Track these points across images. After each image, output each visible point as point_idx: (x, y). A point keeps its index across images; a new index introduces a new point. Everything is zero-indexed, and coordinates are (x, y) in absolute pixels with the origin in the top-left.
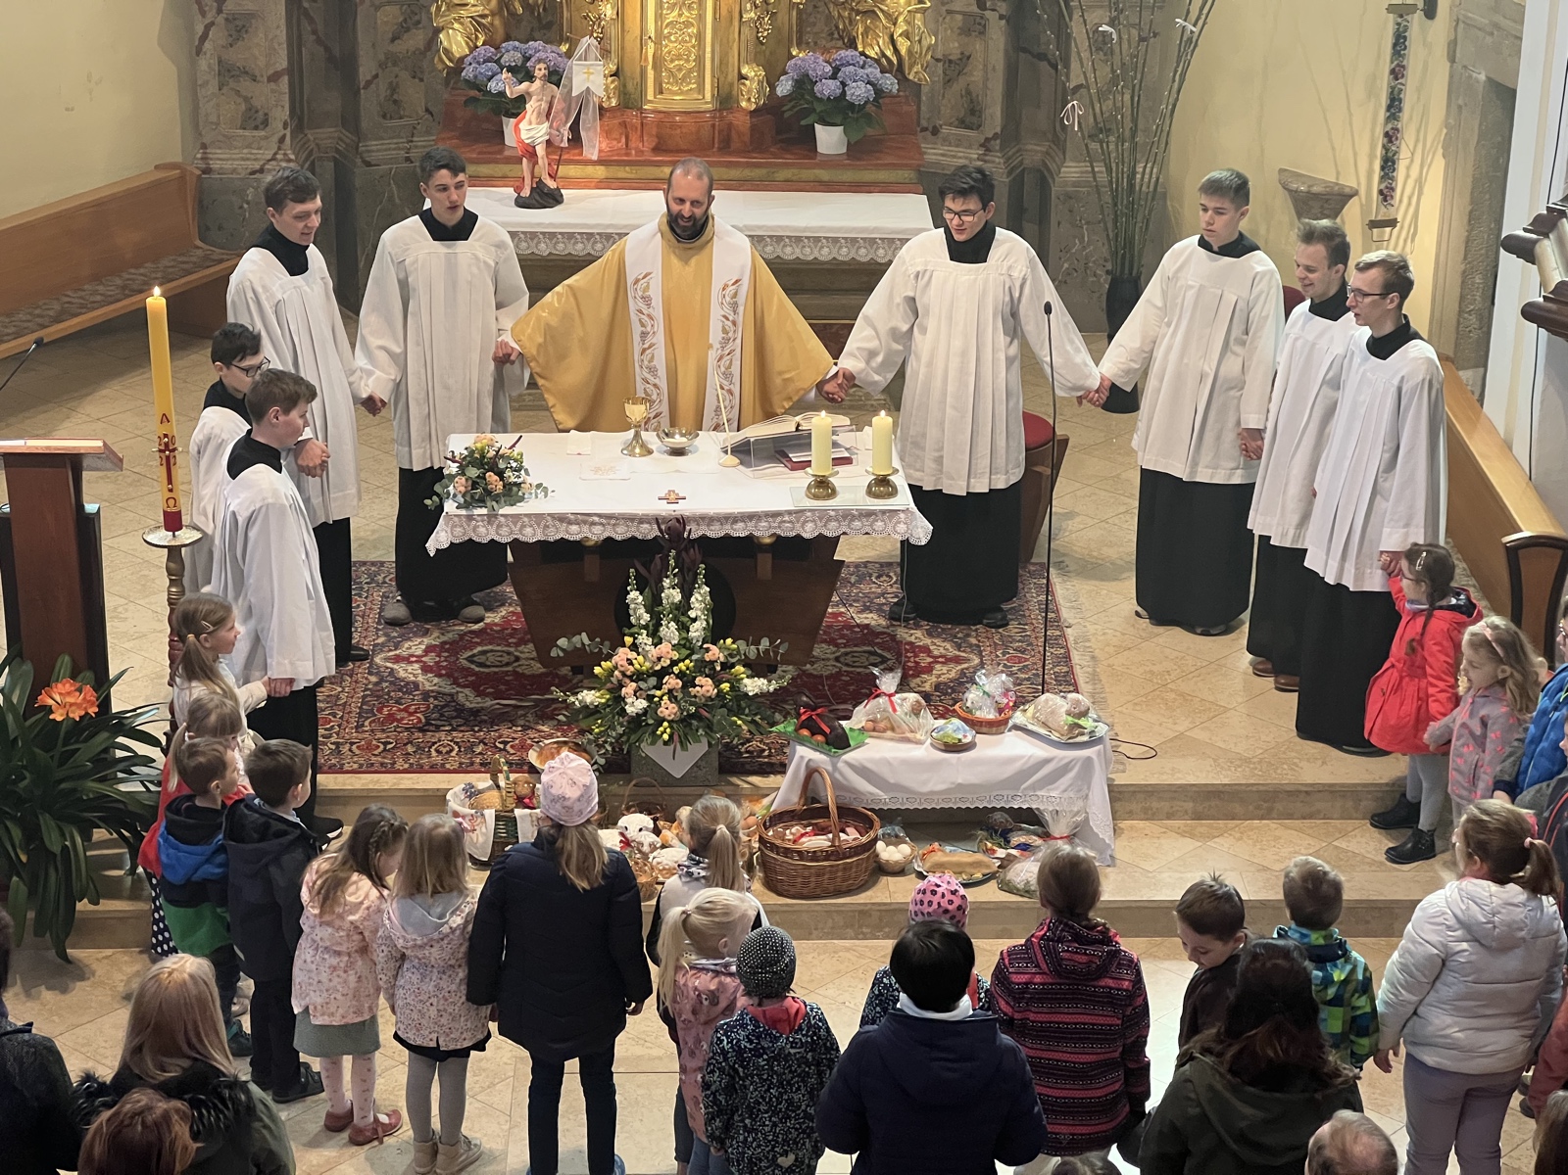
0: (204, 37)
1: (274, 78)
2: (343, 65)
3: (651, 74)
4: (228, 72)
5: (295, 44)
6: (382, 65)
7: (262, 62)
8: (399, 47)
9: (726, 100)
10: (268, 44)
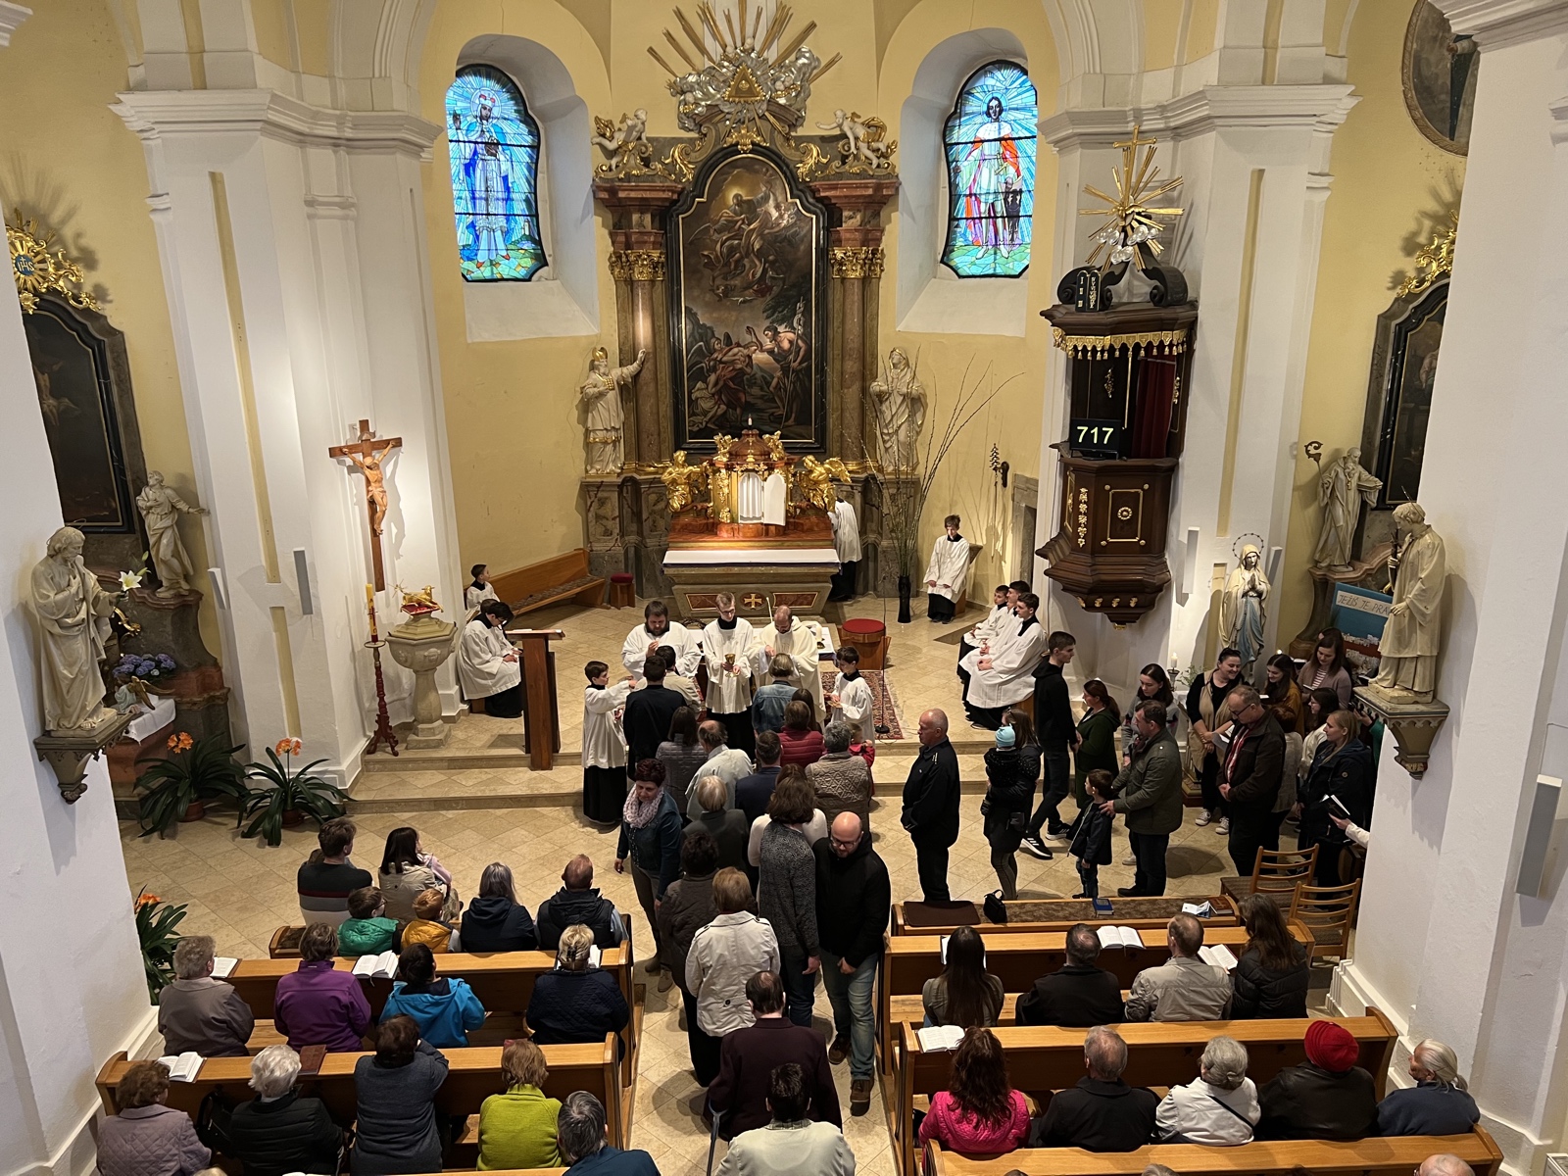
0: (591, 506)
1: (614, 519)
2: (637, 515)
4: (598, 517)
5: (621, 508)
6: (650, 514)
7: (610, 514)
8: (657, 508)
10: (612, 507)
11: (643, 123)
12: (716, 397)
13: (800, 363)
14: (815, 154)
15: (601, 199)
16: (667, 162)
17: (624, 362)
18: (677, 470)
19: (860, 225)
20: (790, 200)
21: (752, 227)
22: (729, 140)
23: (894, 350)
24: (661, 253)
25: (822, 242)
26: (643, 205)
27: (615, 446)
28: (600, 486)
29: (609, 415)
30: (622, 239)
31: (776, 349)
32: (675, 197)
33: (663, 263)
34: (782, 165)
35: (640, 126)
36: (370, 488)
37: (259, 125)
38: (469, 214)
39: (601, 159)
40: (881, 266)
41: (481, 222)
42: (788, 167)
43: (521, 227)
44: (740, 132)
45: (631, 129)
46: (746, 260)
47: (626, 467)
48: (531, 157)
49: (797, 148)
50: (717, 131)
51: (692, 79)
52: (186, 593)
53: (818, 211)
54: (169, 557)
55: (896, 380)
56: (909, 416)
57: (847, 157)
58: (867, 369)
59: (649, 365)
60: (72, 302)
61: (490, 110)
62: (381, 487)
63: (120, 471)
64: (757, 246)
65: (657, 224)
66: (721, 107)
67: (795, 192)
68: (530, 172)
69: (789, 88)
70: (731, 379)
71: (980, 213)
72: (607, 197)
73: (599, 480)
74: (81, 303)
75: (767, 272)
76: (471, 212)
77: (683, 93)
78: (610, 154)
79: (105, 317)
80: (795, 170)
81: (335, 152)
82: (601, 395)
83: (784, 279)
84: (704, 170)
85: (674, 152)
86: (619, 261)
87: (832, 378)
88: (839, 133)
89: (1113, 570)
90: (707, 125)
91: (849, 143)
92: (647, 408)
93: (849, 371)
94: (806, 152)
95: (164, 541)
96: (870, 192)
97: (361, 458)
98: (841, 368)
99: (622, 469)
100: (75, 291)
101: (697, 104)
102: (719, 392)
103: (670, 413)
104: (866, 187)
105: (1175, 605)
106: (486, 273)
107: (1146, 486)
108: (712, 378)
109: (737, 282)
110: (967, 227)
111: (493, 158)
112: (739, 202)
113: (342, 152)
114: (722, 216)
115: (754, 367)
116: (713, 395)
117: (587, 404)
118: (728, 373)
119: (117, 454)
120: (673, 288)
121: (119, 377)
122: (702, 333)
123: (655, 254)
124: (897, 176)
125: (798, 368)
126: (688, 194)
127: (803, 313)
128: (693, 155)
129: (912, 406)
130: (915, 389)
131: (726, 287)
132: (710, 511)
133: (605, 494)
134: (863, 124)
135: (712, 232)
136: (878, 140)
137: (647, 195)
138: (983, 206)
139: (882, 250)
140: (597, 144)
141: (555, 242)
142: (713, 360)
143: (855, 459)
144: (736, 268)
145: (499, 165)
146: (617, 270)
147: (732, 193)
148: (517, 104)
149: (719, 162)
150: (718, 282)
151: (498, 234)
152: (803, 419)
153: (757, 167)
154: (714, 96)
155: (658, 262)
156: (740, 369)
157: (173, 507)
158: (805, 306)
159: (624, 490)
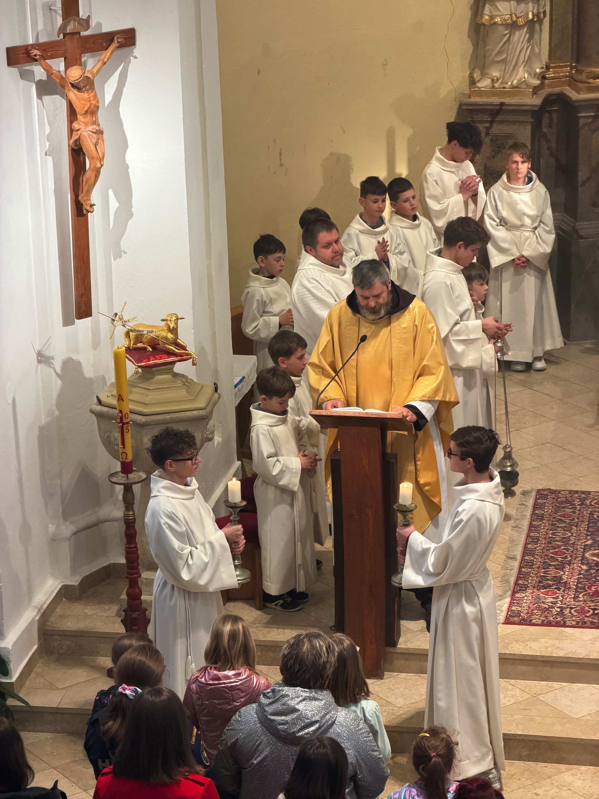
2: (569, 172)
4: (491, 175)
5: (536, 156)
6: (594, 171)
27: (531, 33)
28: (497, 112)
36: (75, 125)
47: (551, 74)
62: (95, 123)
73: (496, 100)
97: (62, 67)
99: (543, 78)
159: (545, 121)
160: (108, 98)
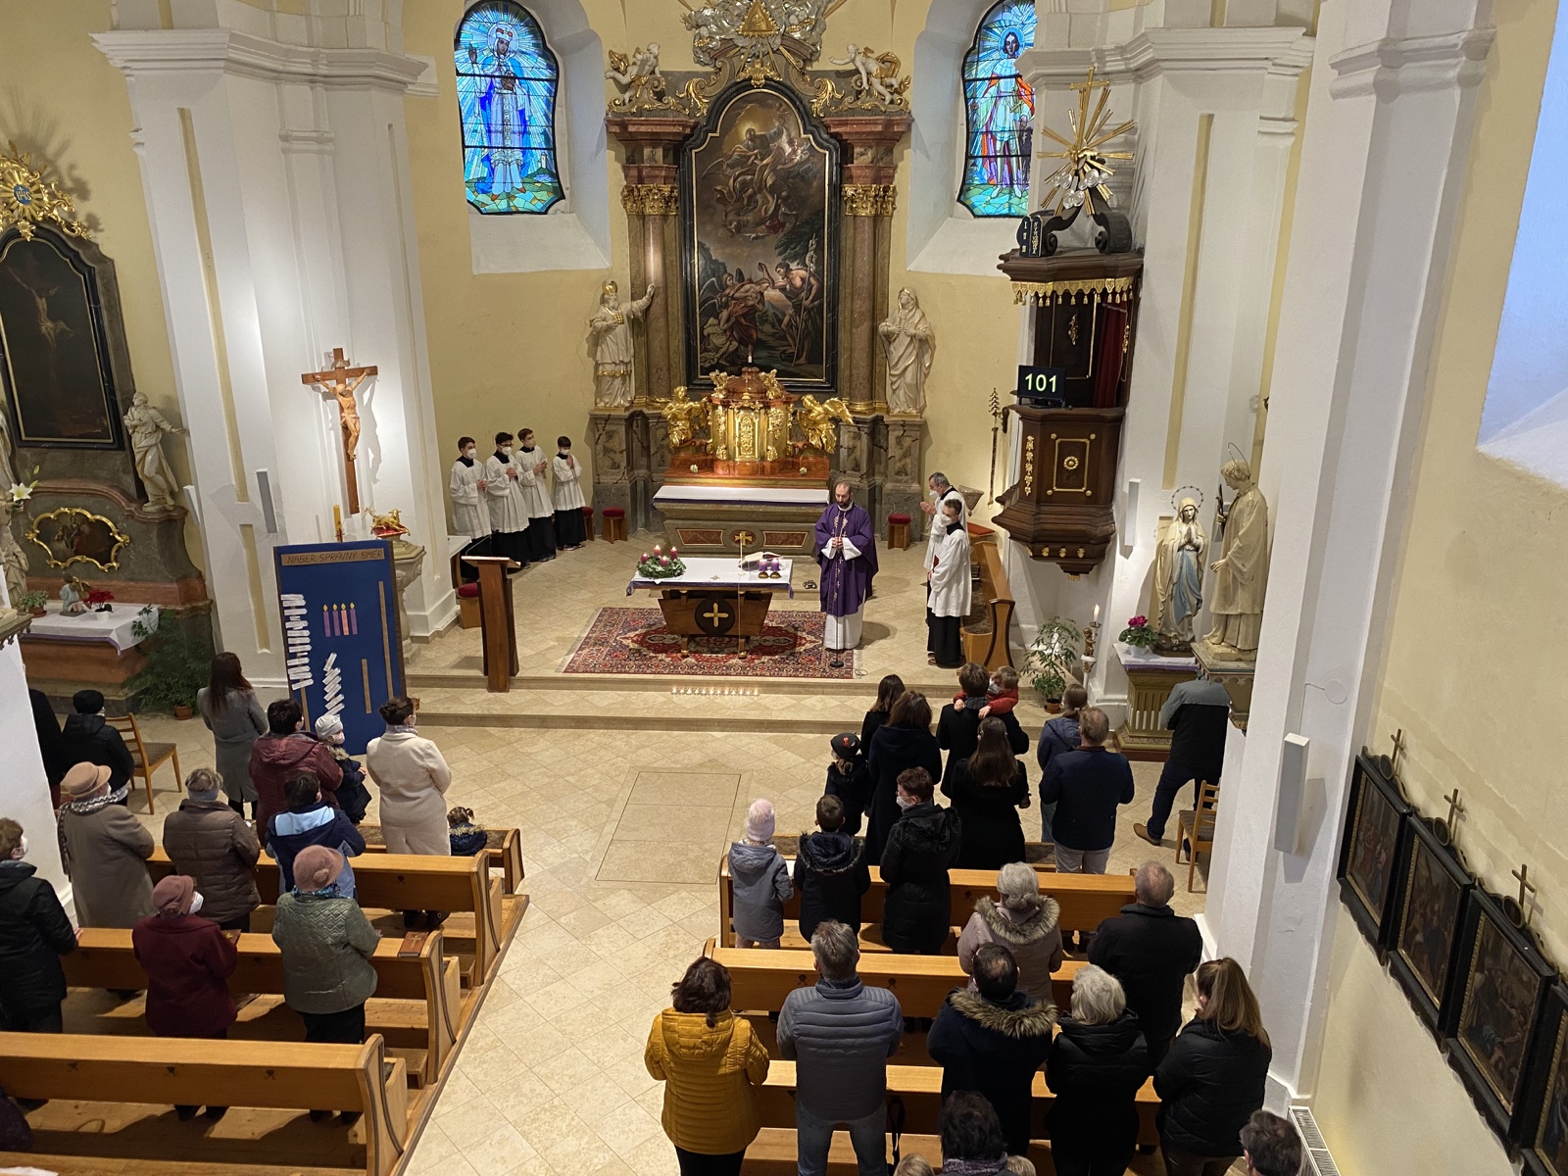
0: (599, 438)
1: (621, 452)
2: (646, 450)
3: (737, 449)
4: (606, 450)
5: (629, 442)
6: (658, 449)
7: (617, 447)
9: (763, 458)
10: (620, 441)
11: (656, 57)
12: (728, 333)
13: (812, 301)
14: (830, 88)
15: (614, 133)
16: (682, 95)
17: (635, 296)
18: (678, 405)
19: (872, 162)
20: (803, 136)
21: (764, 162)
22: (742, 74)
23: (903, 290)
24: (672, 188)
25: (834, 179)
26: (654, 140)
27: (624, 381)
28: (608, 419)
29: (618, 348)
30: (634, 173)
31: (788, 287)
32: (688, 131)
33: (676, 198)
34: (795, 99)
35: (652, 59)
36: (343, 415)
37: (222, 64)
38: (485, 147)
39: (615, 92)
40: (893, 203)
41: (496, 155)
42: (801, 102)
43: (538, 161)
44: (754, 67)
45: (644, 62)
46: (759, 196)
47: (636, 401)
48: (549, 91)
49: (812, 83)
50: (732, 65)
51: (708, 12)
52: (171, 509)
53: (831, 147)
54: (153, 474)
55: (903, 321)
56: (917, 356)
57: (860, 92)
58: (877, 310)
59: (659, 300)
60: (65, 230)
61: (508, 44)
62: (355, 413)
63: (111, 392)
64: (770, 182)
65: (671, 158)
66: (736, 42)
67: (809, 128)
68: (548, 107)
69: (803, 22)
70: (743, 315)
71: (995, 151)
72: (618, 131)
73: (607, 413)
74: (74, 231)
75: (780, 208)
76: (486, 145)
77: (698, 27)
78: (624, 88)
79: (97, 245)
80: (808, 105)
81: (312, 89)
82: (609, 329)
83: (796, 216)
84: (718, 105)
85: (689, 86)
86: (631, 194)
87: (843, 317)
88: (853, 68)
89: (1056, 519)
90: (722, 59)
91: (861, 79)
92: (657, 342)
93: (857, 310)
94: (821, 88)
95: (149, 458)
96: (879, 128)
98: (852, 307)
99: (632, 403)
100: (70, 220)
101: (712, 38)
102: (731, 328)
103: (682, 348)
104: (875, 123)
105: (1119, 557)
106: (503, 205)
107: (1093, 436)
108: (725, 314)
109: (750, 217)
110: (983, 165)
111: (510, 92)
112: (753, 137)
113: (319, 88)
114: (734, 151)
115: (766, 304)
116: (725, 331)
117: (597, 337)
118: (739, 309)
119: (107, 374)
120: (685, 223)
121: (109, 302)
122: (715, 269)
123: (666, 189)
124: (910, 113)
125: (812, 305)
126: (701, 128)
127: (815, 251)
128: (708, 89)
129: (920, 347)
130: (921, 330)
131: (739, 222)
132: (709, 447)
133: (613, 428)
134: (877, 59)
135: (725, 167)
136: (891, 76)
137: (658, 129)
138: (998, 144)
139: (894, 188)
140: (611, 78)
141: (572, 174)
142: (725, 295)
143: (863, 400)
144: (748, 204)
145: (516, 98)
146: (629, 204)
147: (745, 128)
148: (535, 37)
149: (734, 96)
150: (731, 217)
151: (514, 167)
152: (815, 359)
153: (770, 101)
154: (728, 30)
155: (670, 197)
156: (753, 306)
157: (157, 427)
158: (818, 242)
159: (635, 424)
160: (365, 401)
